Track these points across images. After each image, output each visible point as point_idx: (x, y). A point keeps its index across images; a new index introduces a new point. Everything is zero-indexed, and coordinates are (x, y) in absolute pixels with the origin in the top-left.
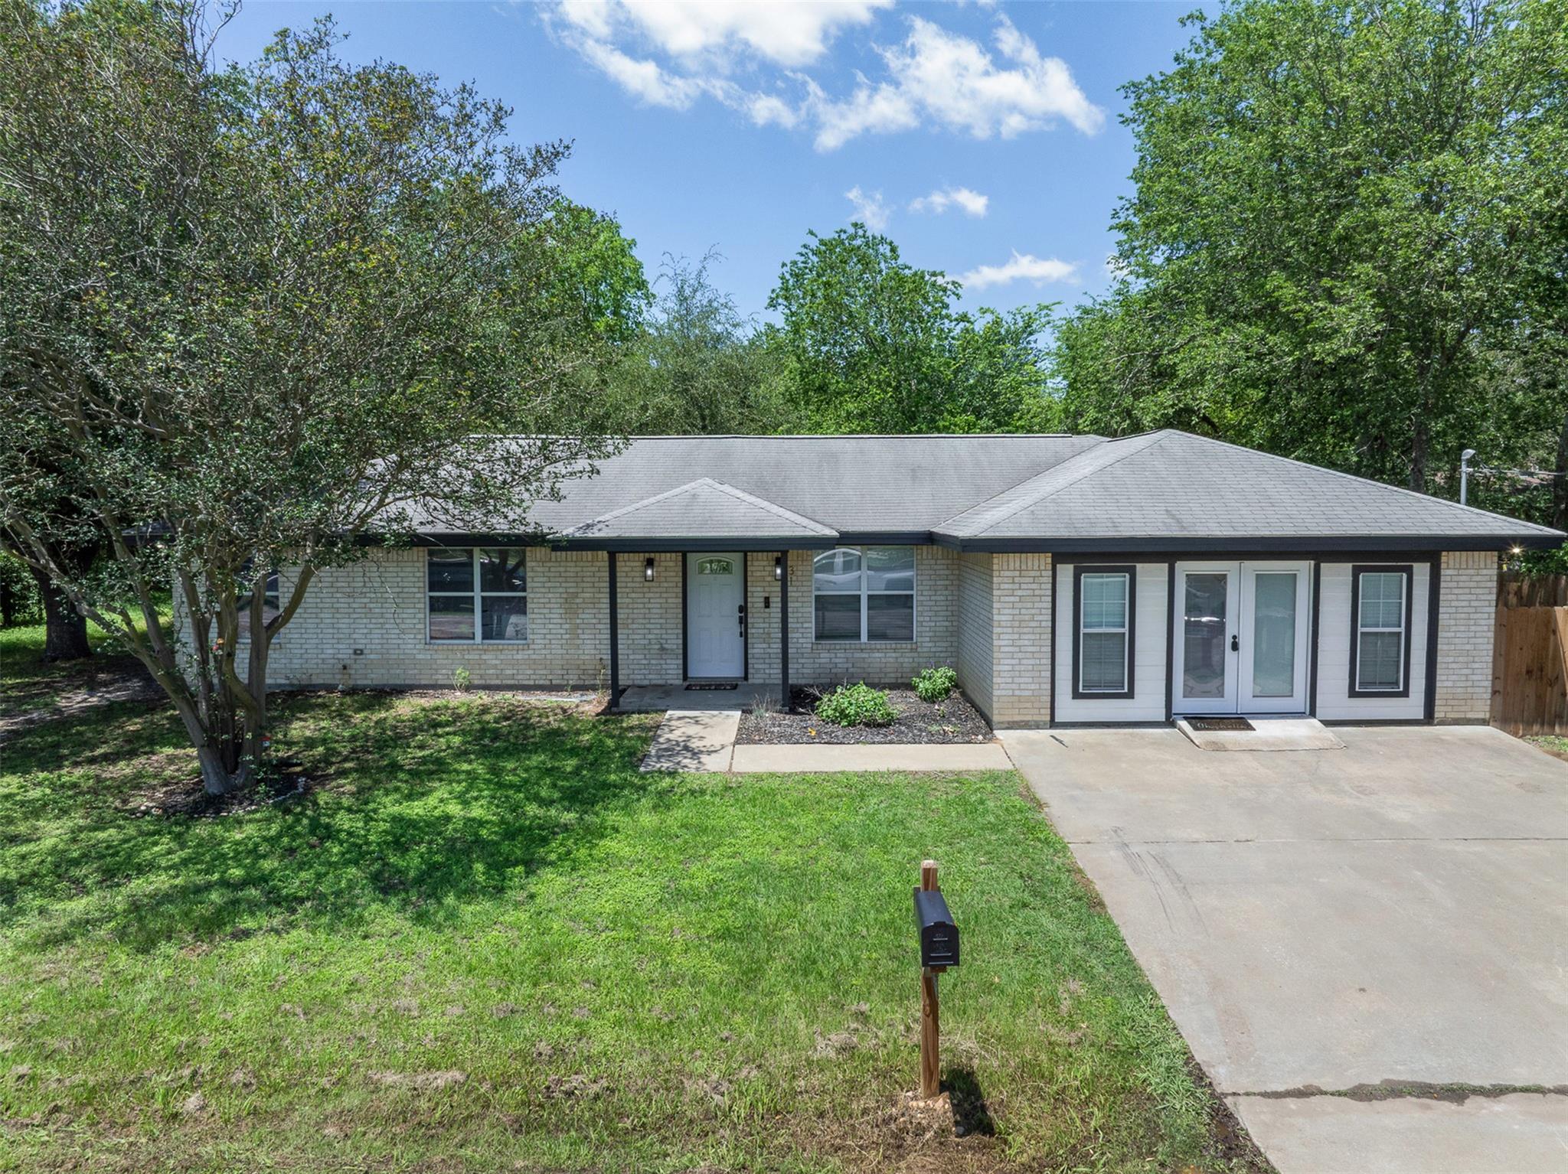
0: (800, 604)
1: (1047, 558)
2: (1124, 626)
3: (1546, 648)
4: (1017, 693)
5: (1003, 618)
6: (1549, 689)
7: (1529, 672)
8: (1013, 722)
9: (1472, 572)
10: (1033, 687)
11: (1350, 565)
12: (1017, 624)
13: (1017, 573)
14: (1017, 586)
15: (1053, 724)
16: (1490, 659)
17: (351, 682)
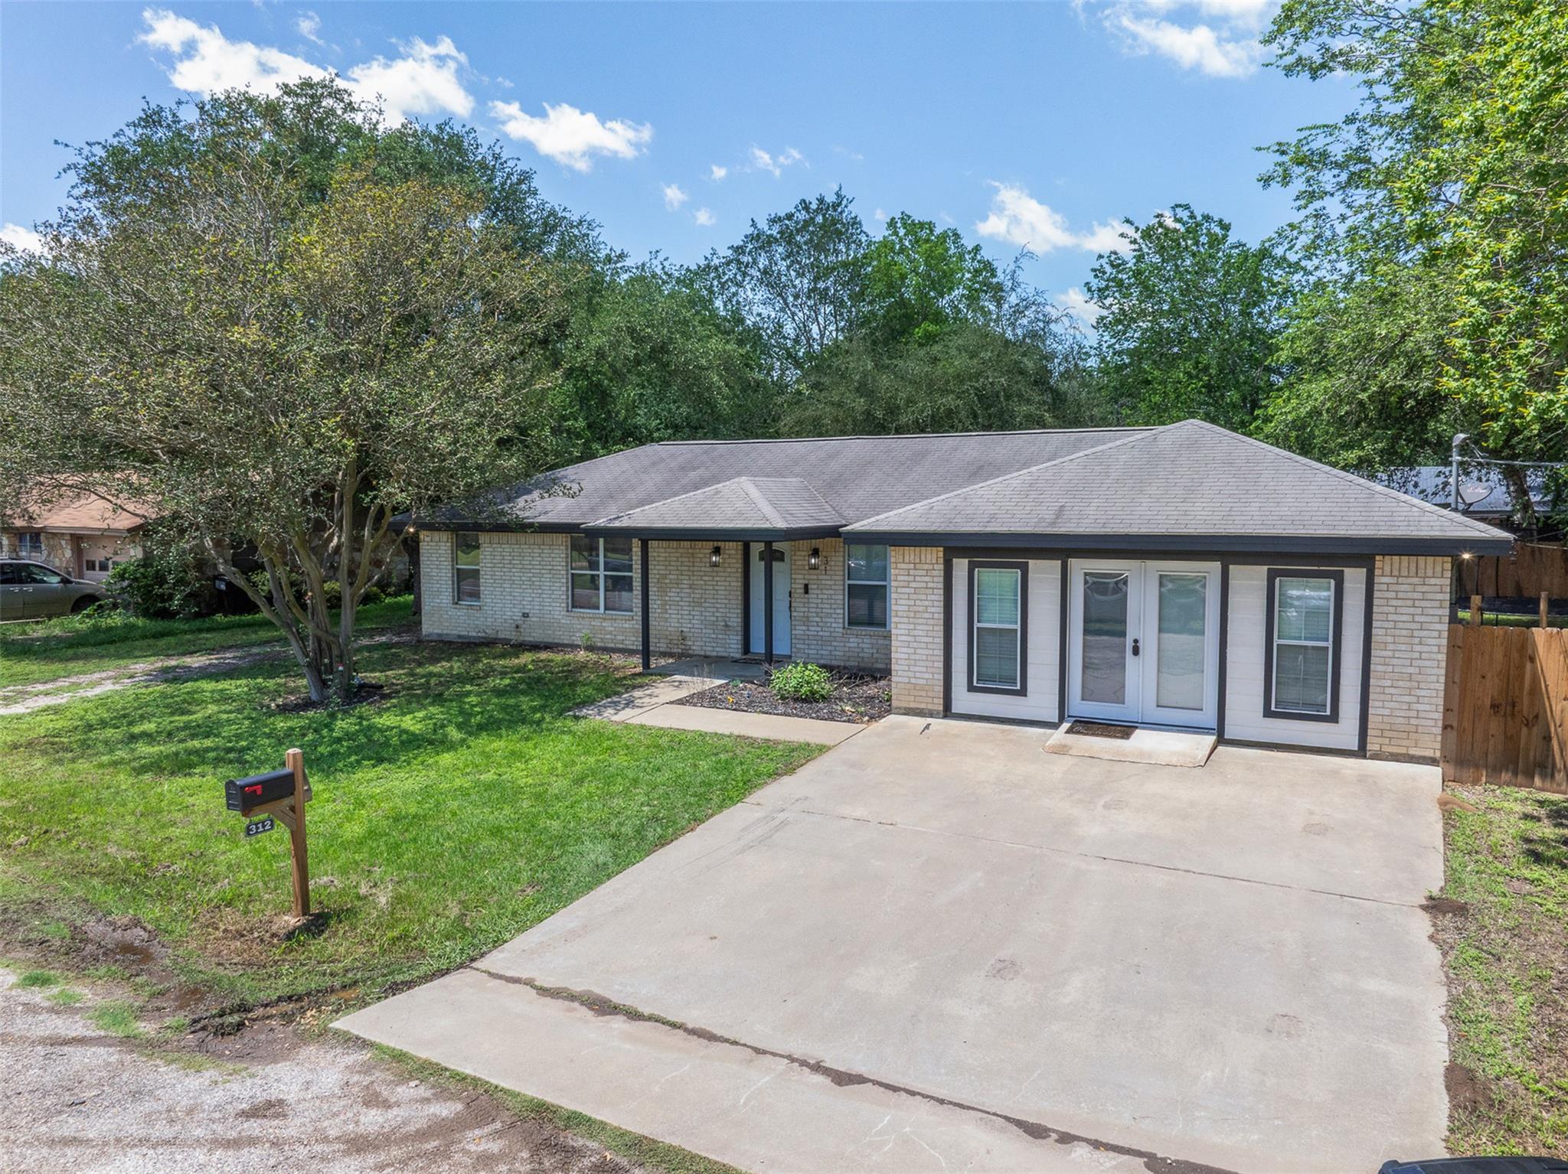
0: (832, 592)
1: (939, 553)
2: (1016, 623)
3: (1521, 677)
4: (913, 681)
5: (900, 608)
6: (1524, 730)
7: (1495, 706)
8: (910, 709)
9: (1416, 580)
10: (927, 676)
11: (1266, 568)
12: (912, 615)
13: (912, 566)
14: (912, 578)
15: (947, 712)
16: (1442, 687)
17: (521, 638)
